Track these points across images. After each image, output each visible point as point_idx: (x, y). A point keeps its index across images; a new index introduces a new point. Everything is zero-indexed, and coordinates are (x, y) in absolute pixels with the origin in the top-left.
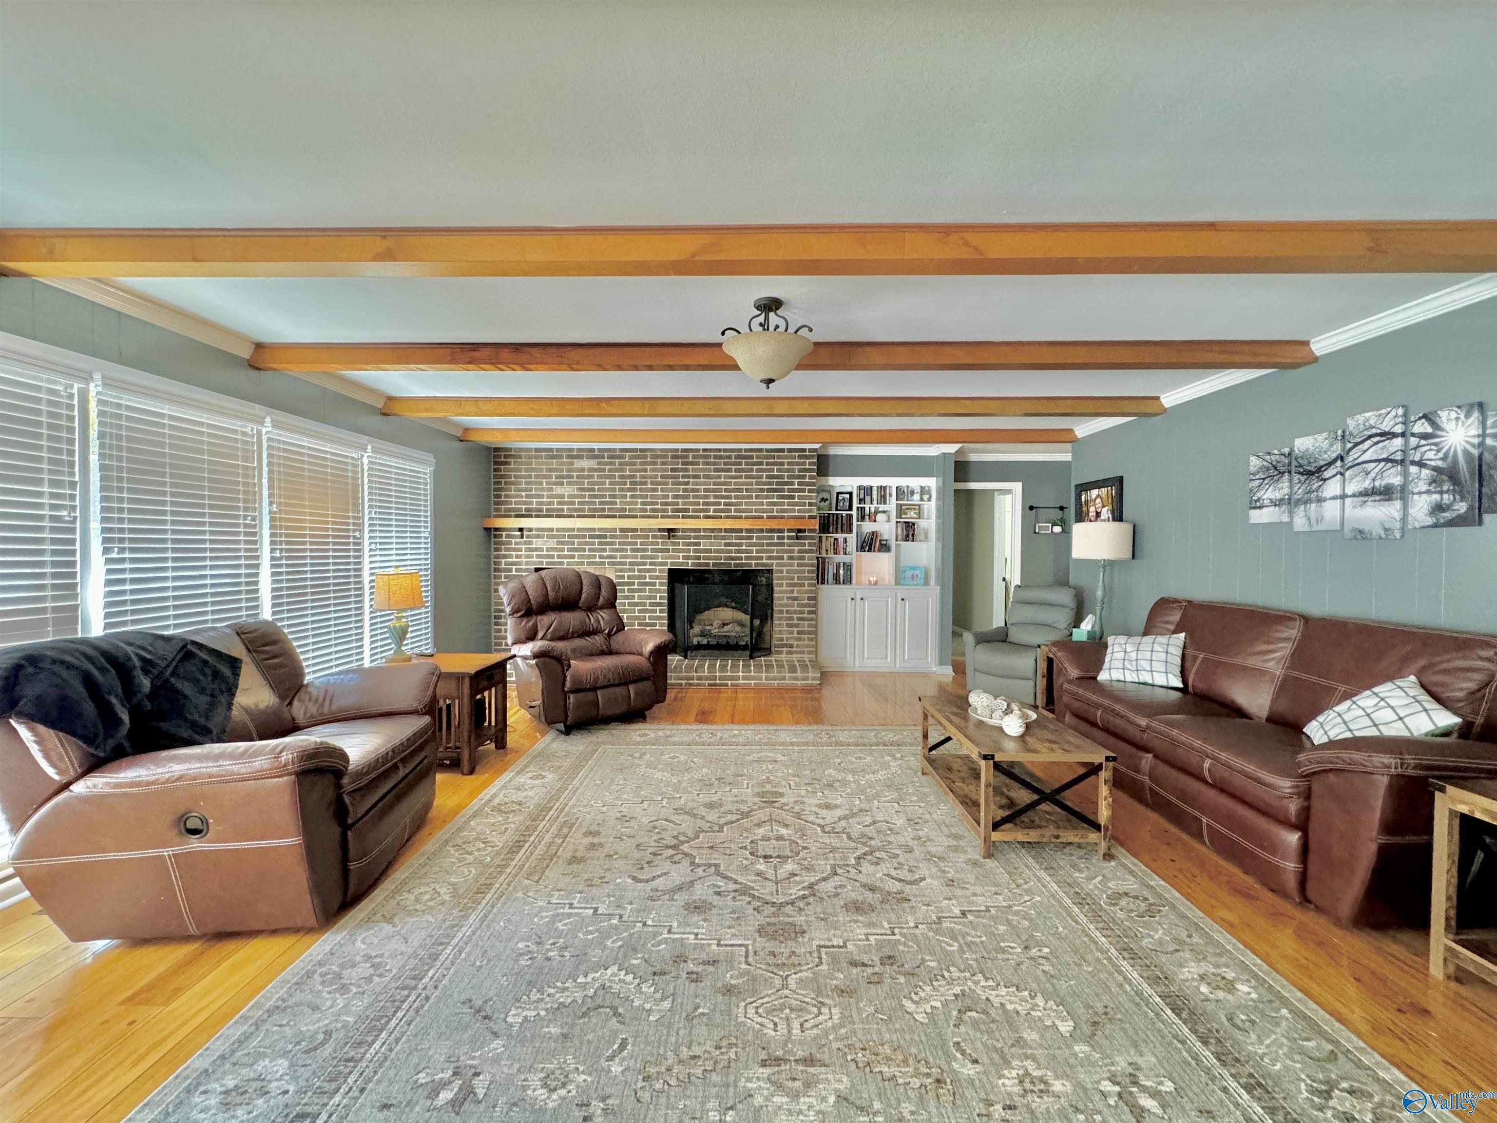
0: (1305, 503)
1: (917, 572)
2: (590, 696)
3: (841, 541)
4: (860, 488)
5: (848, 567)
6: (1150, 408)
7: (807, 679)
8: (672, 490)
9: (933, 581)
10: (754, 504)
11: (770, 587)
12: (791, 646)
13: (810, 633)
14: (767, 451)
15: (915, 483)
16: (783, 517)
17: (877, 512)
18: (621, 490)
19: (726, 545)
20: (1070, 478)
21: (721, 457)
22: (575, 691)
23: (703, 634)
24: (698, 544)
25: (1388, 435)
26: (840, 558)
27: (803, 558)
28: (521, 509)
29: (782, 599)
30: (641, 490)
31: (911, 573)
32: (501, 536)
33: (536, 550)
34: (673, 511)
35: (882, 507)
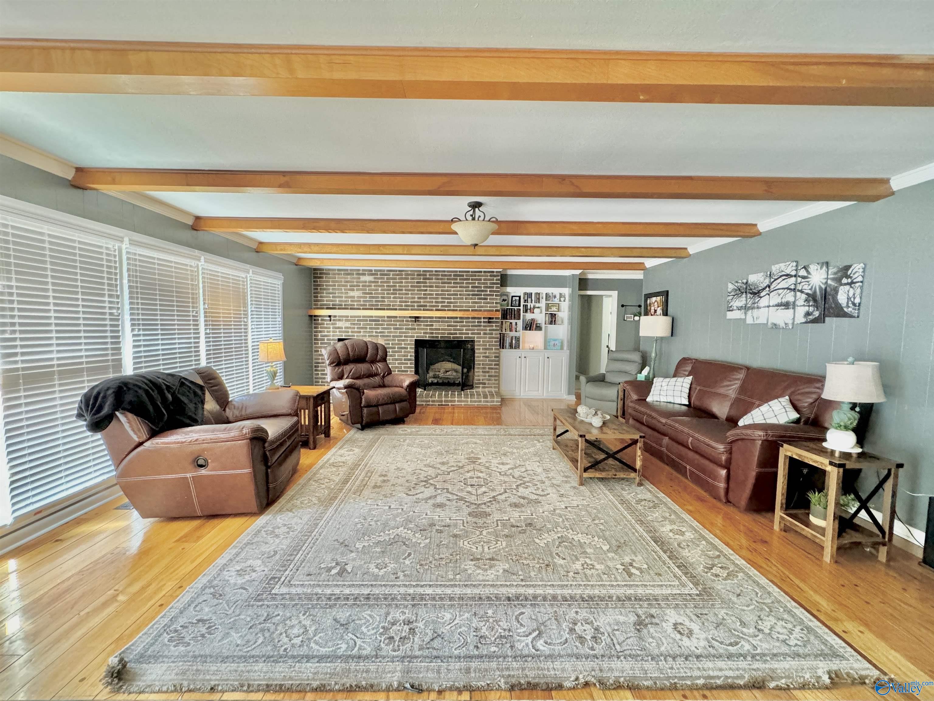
0: (752, 309)
1: (557, 342)
2: (374, 409)
3: (514, 324)
4: (525, 294)
5: (518, 339)
6: (683, 254)
7: (493, 402)
8: (417, 294)
9: (565, 348)
10: (464, 303)
11: (473, 350)
12: (485, 384)
13: (495, 376)
14: (472, 272)
15: (556, 291)
16: (481, 311)
17: (534, 307)
18: (388, 294)
19: (448, 326)
20: (642, 291)
21: (445, 275)
22: (365, 407)
23: (435, 377)
24: (432, 325)
25: (789, 276)
26: (513, 334)
27: (492, 334)
28: (329, 305)
29: (480, 357)
30: (399, 294)
31: (553, 342)
32: (318, 320)
33: (339, 328)
34: (418, 306)
35: (537, 305)
